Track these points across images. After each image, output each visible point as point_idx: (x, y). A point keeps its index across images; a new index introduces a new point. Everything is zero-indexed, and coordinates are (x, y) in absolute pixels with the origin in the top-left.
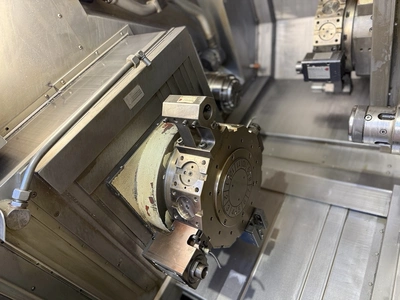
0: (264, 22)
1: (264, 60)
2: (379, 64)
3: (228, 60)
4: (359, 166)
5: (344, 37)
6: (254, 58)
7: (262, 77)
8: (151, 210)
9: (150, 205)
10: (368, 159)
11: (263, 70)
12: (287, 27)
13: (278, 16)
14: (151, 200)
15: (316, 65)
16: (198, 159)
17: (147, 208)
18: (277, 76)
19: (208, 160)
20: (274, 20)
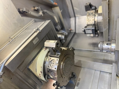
0: (72, 17)
2: (105, 29)
3: (63, 28)
4: (102, 58)
5: (95, 22)
6: (70, 27)
7: (72, 33)
8: (41, 75)
9: (41, 74)
10: (105, 55)
11: (73, 30)
12: (79, 18)
13: (76, 16)
14: (41, 72)
15: (88, 29)
16: (56, 59)
17: (40, 75)
18: (77, 32)
19: (58, 59)
20: (75, 17)
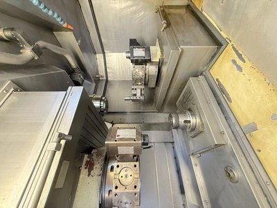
0: (99, 53)
1: (102, 72)
5: (145, 75)
7: (102, 80)
11: (102, 77)
18: (109, 79)
20: (104, 53)
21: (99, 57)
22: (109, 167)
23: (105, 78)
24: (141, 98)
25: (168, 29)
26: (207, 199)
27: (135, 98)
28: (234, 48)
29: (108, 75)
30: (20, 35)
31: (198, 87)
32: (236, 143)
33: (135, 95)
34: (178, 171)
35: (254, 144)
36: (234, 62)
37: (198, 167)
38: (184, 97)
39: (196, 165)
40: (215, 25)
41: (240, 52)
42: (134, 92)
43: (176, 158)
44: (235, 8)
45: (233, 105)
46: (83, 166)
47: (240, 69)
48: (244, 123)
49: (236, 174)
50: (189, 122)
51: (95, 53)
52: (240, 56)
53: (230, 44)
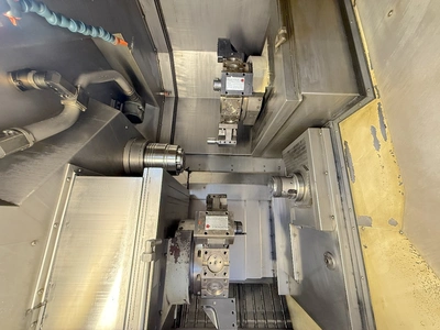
0: (162, 52)
7: (169, 98)
20: (170, 51)
21: (163, 57)
22: (196, 252)
23: (173, 95)
24: (233, 143)
25: (287, 45)
26: (300, 270)
27: (222, 142)
28: (379, 109)
29: (179, 88)
30: (58, 85)
31: (317, 144)
32: (344, 231)
33: (223, 137)
34: (272, 236)
35: (362, 239)
36: (374, 130)
37: (297, 238)
38: (295, 149)
39: (295, 235)
40: (367, 52)
41: (385, 121)
42: (221, 133)
43: (271, 220)
44: (403, 42)
45: (355, 186)
46: (169, 252)
47: (377, 145)
48: (360, 213)
49: (335, 262)
50: (296, 192)
51: (156, 52)
52: (383, 126)
53: (377, 100)
